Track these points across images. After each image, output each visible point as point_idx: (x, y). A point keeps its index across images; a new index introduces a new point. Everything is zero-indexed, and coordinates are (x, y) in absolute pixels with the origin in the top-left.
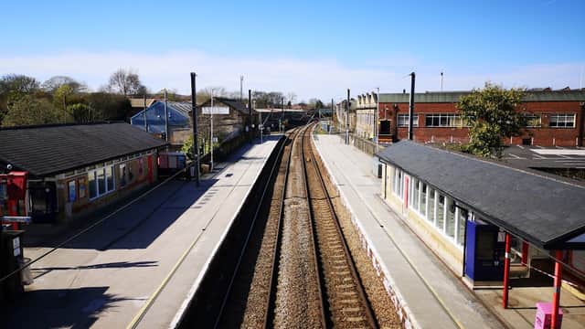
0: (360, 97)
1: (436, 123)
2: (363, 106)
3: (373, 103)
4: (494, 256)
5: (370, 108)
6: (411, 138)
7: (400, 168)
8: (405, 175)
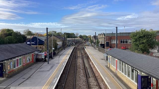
0: (99, 34)
1: (124, 42)
2: (100, 37)
3: (103, 36)
4: (147, 86)
5: (103, 38)
6: (117, 47)
7: (114, 57)
8: (116, 59)
